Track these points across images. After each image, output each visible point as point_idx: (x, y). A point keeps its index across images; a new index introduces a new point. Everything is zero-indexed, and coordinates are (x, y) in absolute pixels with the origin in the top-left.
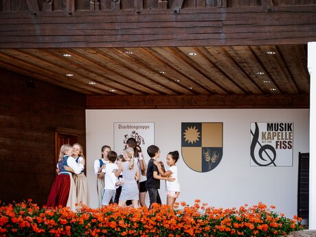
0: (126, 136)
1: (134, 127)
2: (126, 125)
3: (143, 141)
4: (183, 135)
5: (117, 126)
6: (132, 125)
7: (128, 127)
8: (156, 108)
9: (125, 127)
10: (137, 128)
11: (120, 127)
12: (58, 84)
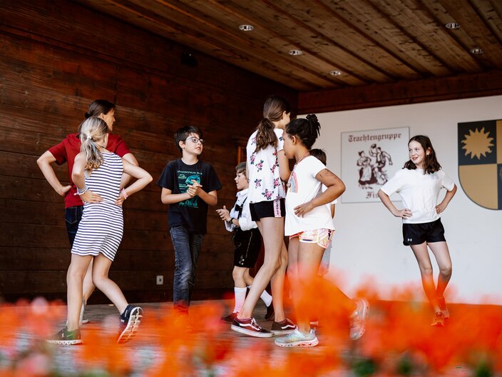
0: (360, 154)
1: (375, 137)
2: (360, 135)
3: (390, 160)
4: (461, 145)
5: (346, 137)
6: (371, 134)
7: (365, 138)
8: (412, 101)
9: (359, 139)
10: (380, 138)
11: (351, 139)
12: (239, 62)
